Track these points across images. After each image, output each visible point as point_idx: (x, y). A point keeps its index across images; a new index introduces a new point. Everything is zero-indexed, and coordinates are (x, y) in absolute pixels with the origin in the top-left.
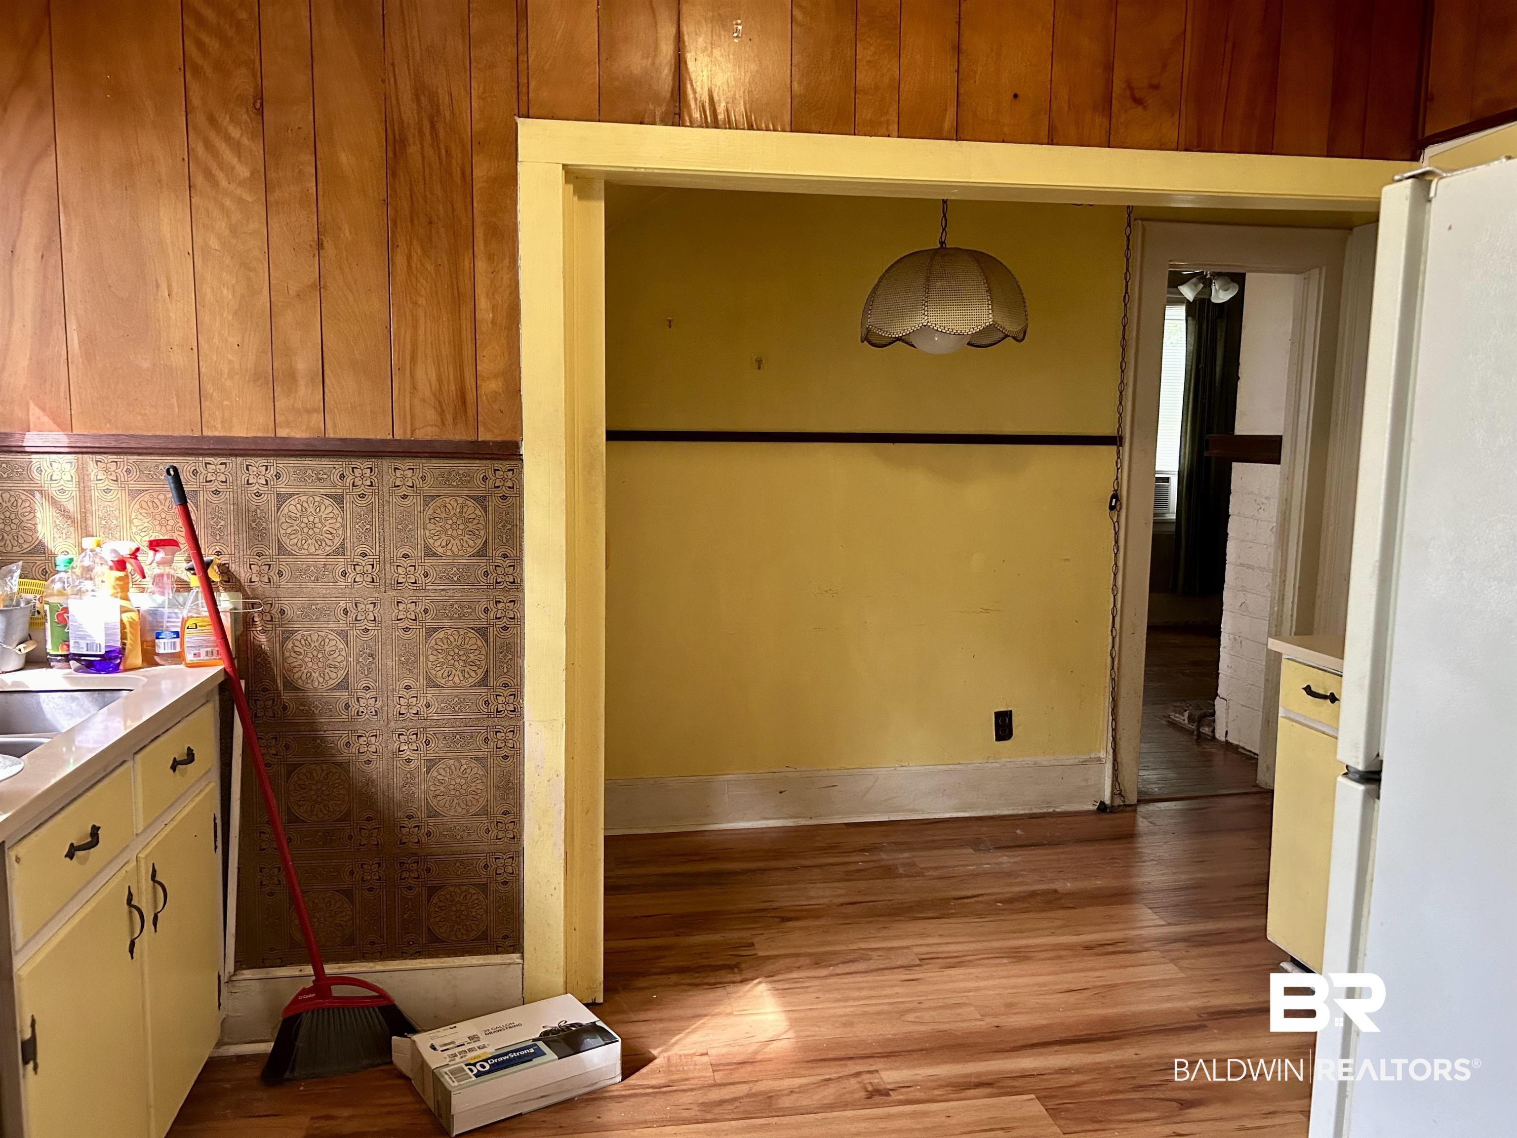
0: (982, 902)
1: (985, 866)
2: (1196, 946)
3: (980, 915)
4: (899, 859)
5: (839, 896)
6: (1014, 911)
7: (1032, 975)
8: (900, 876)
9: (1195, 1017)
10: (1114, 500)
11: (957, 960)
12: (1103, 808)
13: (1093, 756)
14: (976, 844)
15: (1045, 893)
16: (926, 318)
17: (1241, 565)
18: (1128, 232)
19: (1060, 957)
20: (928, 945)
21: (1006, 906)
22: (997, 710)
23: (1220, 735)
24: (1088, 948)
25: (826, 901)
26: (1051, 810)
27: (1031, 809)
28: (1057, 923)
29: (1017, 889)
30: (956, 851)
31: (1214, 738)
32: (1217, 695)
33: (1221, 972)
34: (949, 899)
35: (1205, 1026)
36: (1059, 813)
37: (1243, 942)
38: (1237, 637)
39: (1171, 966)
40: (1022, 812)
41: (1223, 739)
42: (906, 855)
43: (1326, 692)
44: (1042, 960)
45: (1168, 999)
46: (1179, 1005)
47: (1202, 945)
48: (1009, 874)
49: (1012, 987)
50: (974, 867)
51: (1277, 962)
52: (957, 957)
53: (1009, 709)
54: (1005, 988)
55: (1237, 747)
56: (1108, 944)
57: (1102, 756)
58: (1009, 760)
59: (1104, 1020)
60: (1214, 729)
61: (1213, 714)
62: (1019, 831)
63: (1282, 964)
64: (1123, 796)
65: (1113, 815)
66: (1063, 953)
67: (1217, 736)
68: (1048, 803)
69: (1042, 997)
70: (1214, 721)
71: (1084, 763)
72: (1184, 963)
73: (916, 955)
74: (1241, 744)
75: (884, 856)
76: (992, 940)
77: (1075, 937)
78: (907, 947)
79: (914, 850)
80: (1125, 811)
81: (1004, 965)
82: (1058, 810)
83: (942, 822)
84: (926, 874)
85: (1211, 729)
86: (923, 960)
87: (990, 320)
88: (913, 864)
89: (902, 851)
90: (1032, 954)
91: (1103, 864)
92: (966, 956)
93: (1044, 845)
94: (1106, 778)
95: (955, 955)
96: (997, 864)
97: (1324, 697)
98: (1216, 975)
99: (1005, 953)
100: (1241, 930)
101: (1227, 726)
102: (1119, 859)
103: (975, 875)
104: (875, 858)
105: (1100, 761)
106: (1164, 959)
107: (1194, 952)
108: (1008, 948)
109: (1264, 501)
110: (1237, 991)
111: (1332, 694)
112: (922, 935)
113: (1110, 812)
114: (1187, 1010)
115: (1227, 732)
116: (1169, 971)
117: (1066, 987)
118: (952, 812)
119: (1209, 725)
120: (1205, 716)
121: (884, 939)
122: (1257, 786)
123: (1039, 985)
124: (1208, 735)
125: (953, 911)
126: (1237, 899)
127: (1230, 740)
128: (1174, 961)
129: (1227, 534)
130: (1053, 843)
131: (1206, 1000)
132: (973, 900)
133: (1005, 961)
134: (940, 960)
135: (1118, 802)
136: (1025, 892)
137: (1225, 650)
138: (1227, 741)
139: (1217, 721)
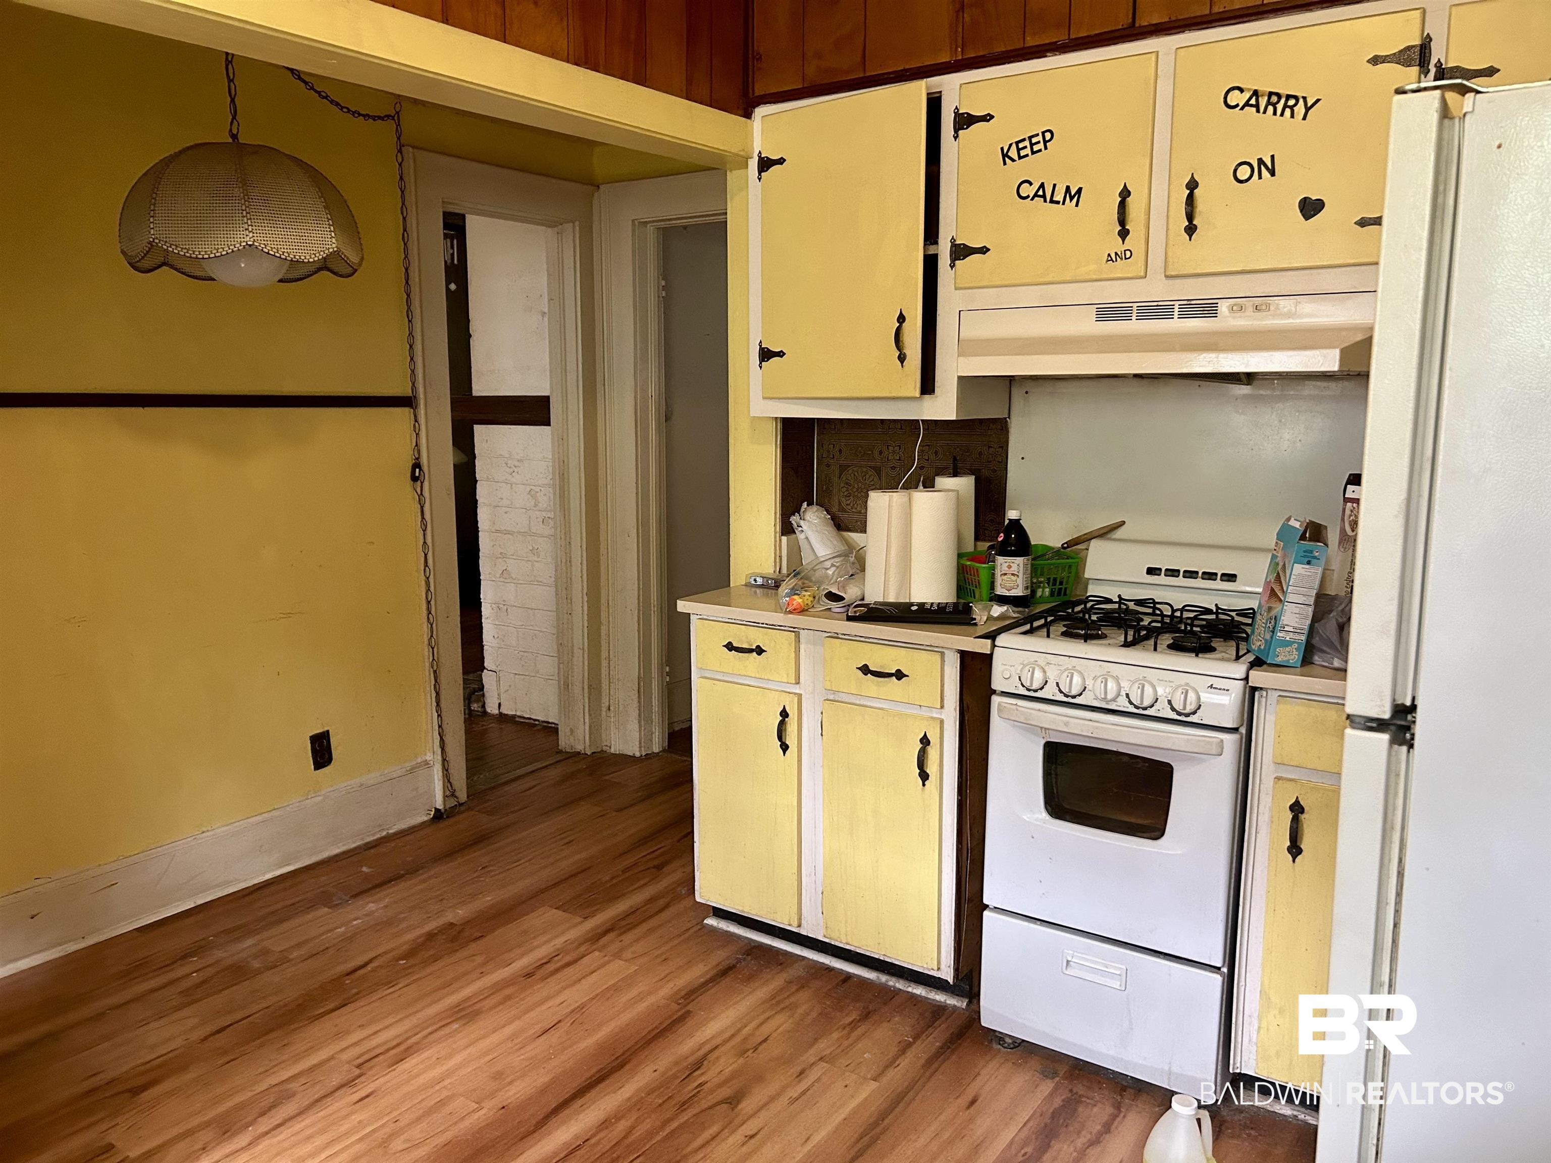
0: (380, 967)
1: (355, 923)
2: (625, 932)
3: (389, 983)
4: (243, 950)
5: (193, 1029)
6: (426, 963)
7: (495, 1031)
8: (258, 972)
9: (675, 1007)
10: (417, 470)
11: (402, 1048)
12: (439, 816)
13: (419, 760)
14: (325, 899)
15: (442, 930)
16: (251, 235)
17: (497, 531)
18: (400, 160)
19: (508, 998)
20: (355, 1044)
21: (412, 961)
22: (311, 735)
23: (492, 708)
24: (529, 975)
25: (179, 1042)
26: (384, 833)
27: (362, 839)
28: (479, 959)
29: (410, 936)
30: (310, 916)
31: (485, 713)
32: (484, 668)
33: (663, 949)
34: (339, 977)
35: (689, 1012)
36: (395, 834)
37: (661, 911)
38: (501, 606)
39: (618, 964)
40: (354, 845)
41: (496, 712)
42: (249, 942)
43: (752, 645)
44: (495, 1007)
45: (640, 998)
46: (651, 1000)
47: (629, 929)
48: (389, 922)
49: (486, 1053)
50: (343, 929)
51: (700, 920)
52: (398, 1045)
53: (326, 729)
54: (479, 1058)
55: (514, 716)
56: (546, 963)
57: (428, 758)
58: (332, 789)
59: (602, 1048)
60: (484, 703)
61: (482, 688)
62: (365, 869)
63: (705, 922)
64: (456, 797)
65: (452, 820)
66: (507, 992)
67: (489, 710)
68: (380, 826)
69: (522, 1051)
70: (483, 695)
71: (412, 771)
72: (628, 954)
73: (349, 1062)
74: (518, 714)
75: (219, 954)
76: (423, 1008)
77: (507, 969)
78: (332, 1058)
79: (251, 933)
80: (459, 813)
81: (457, 1031)
82: (391, 831)
83: (265, 886)
84: (291, 957)
85: (480, 704)
86: (363, 1065)
87: (334, 246)
88: (265, 952)
89: (239, 939)
90: (478, 1006)
91: (479, 877)
92: (407, 1039)
93: (403, 876)
94: (436, 781)
95: (394, 1043)
96: (366, 915)
97: (750, 651)
98: (662, 954)
99: (450, 1017)
100: (651, 900)
101: (499, 698)
102: (492, 866)
103: (350, 939)
104: (210, 960)
105: (428, 764)
106: (606, 958)
107: (629, 937)
108: (447, 1010)
109: (517, 463)
110: (689, 964)
111: (758, 647)
112: (340, 1035)
113: (448, 817)
114: (663, 1001)
115: (500, 705)
116: (617, 969)
117: (538, 1028)
118: (273, 870)
119: (477, 701)
120: (475, 691)
121: (297, 1058)
122: (560, 752)
123: (511, 1038)
124: (478, 711)
125: (355, 991)
126: (624, 871)
127: (504, 711)
128: (617, 955)
129: (476, 501)
130: (412, 871)
131: (671, 984)
132: (369, 968)
133: (455, 1026)
134: (381, 1057)
135: (452, 802)
136: (419, 937)
137: (489, 621)
138: (501, 714)
139: (487, 694)
